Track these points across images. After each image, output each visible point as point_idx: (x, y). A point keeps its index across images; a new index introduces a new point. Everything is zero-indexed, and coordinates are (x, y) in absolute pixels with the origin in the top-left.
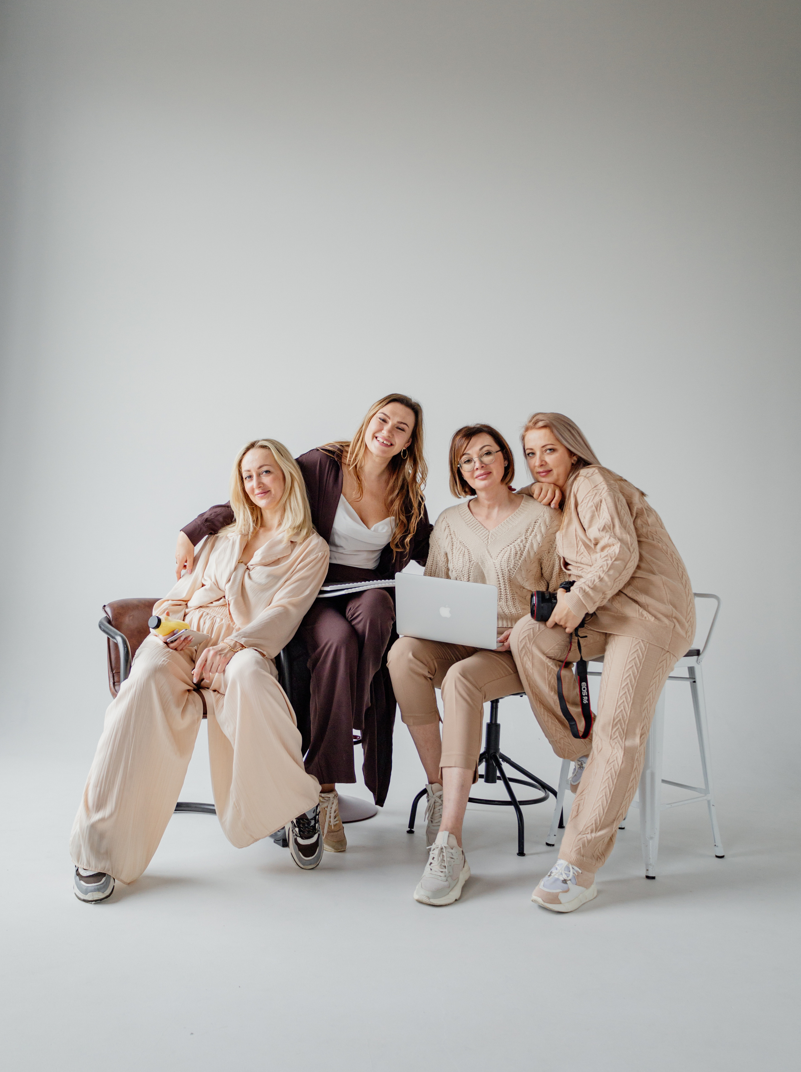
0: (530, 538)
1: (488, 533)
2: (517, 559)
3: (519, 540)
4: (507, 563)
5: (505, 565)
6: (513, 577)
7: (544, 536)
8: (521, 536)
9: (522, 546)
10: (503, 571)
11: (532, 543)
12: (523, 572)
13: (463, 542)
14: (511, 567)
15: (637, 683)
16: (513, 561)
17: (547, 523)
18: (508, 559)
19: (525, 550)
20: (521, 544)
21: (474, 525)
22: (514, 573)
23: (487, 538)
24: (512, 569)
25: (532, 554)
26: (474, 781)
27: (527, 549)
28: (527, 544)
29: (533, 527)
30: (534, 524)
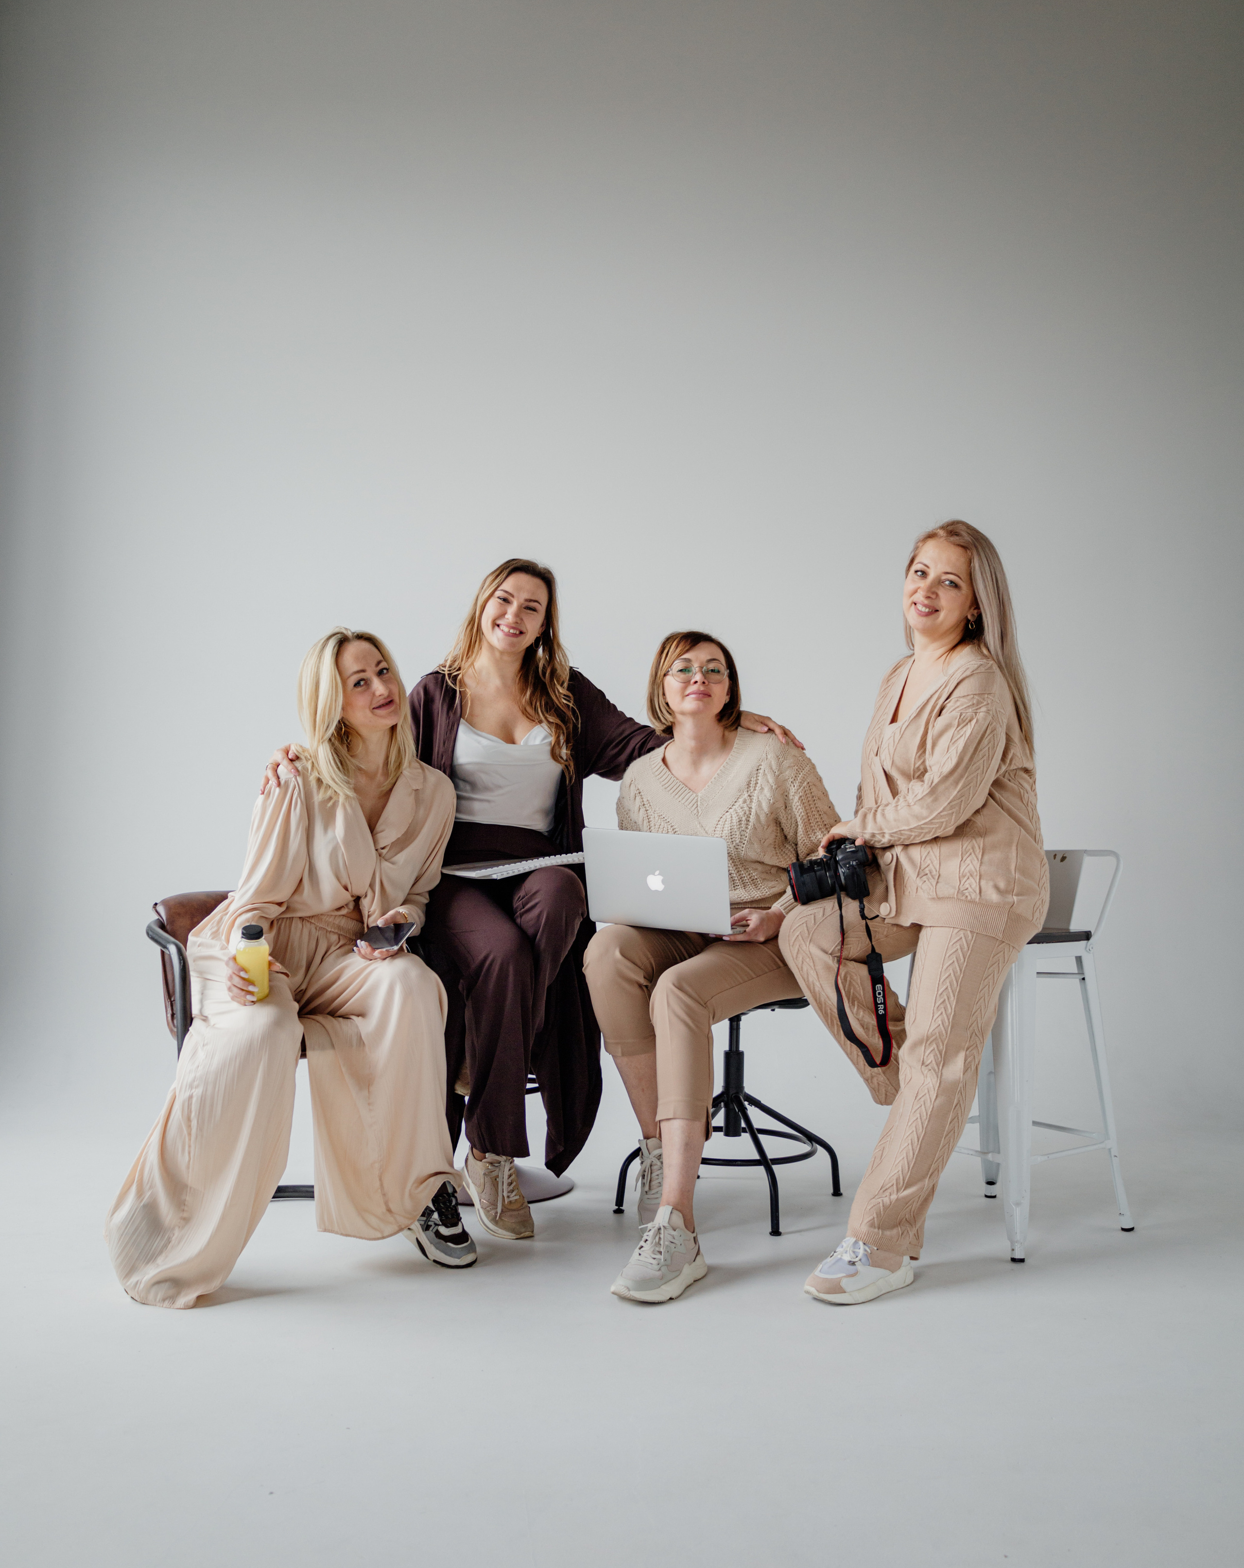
0: (755, 795)
1: (696, 798)
2: (743, 829)
3: (741, 800)
4: (730, 837)
6: (742, 854)
7: (773, 787)
8: (742, 794)
9: (746, 808)
11: (759, 802)
12: (756, 846)
13: (663, 816)
14: (738, 842)
15: (960, 986)
16: (738, 833)
17: (774, 767)
18: (730, 831)
19: (752, 813)
20: (745, 805)
21: (675, 788)
22: (743, 849)
23: (695, 806)
24: (739, 844)
25: (763, 818)
26: (707, 1137)
27: (753, 811)
28: (753, 804)
29: (755, 778)
30: (756, 772)
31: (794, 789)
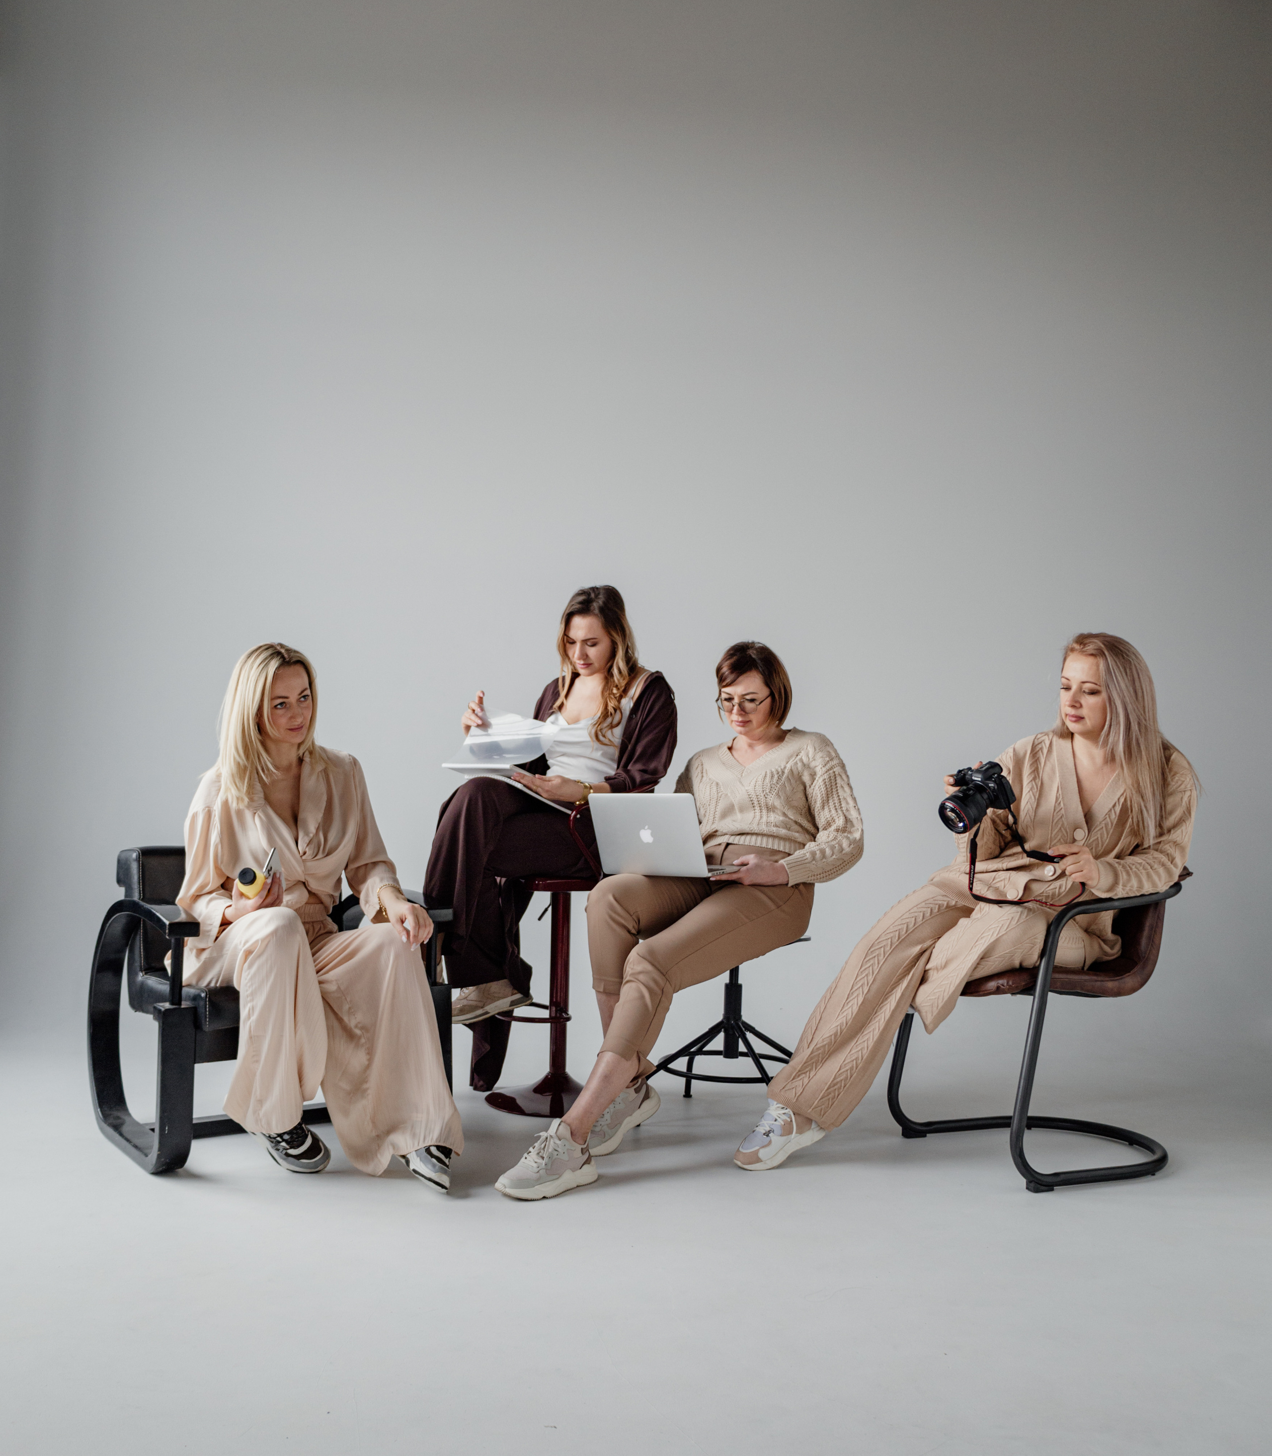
1: (743, 770)
5: (760, 789)
10: (758, 797)
14: (767, 791)
18: (763, 782)
24: (769, 794)
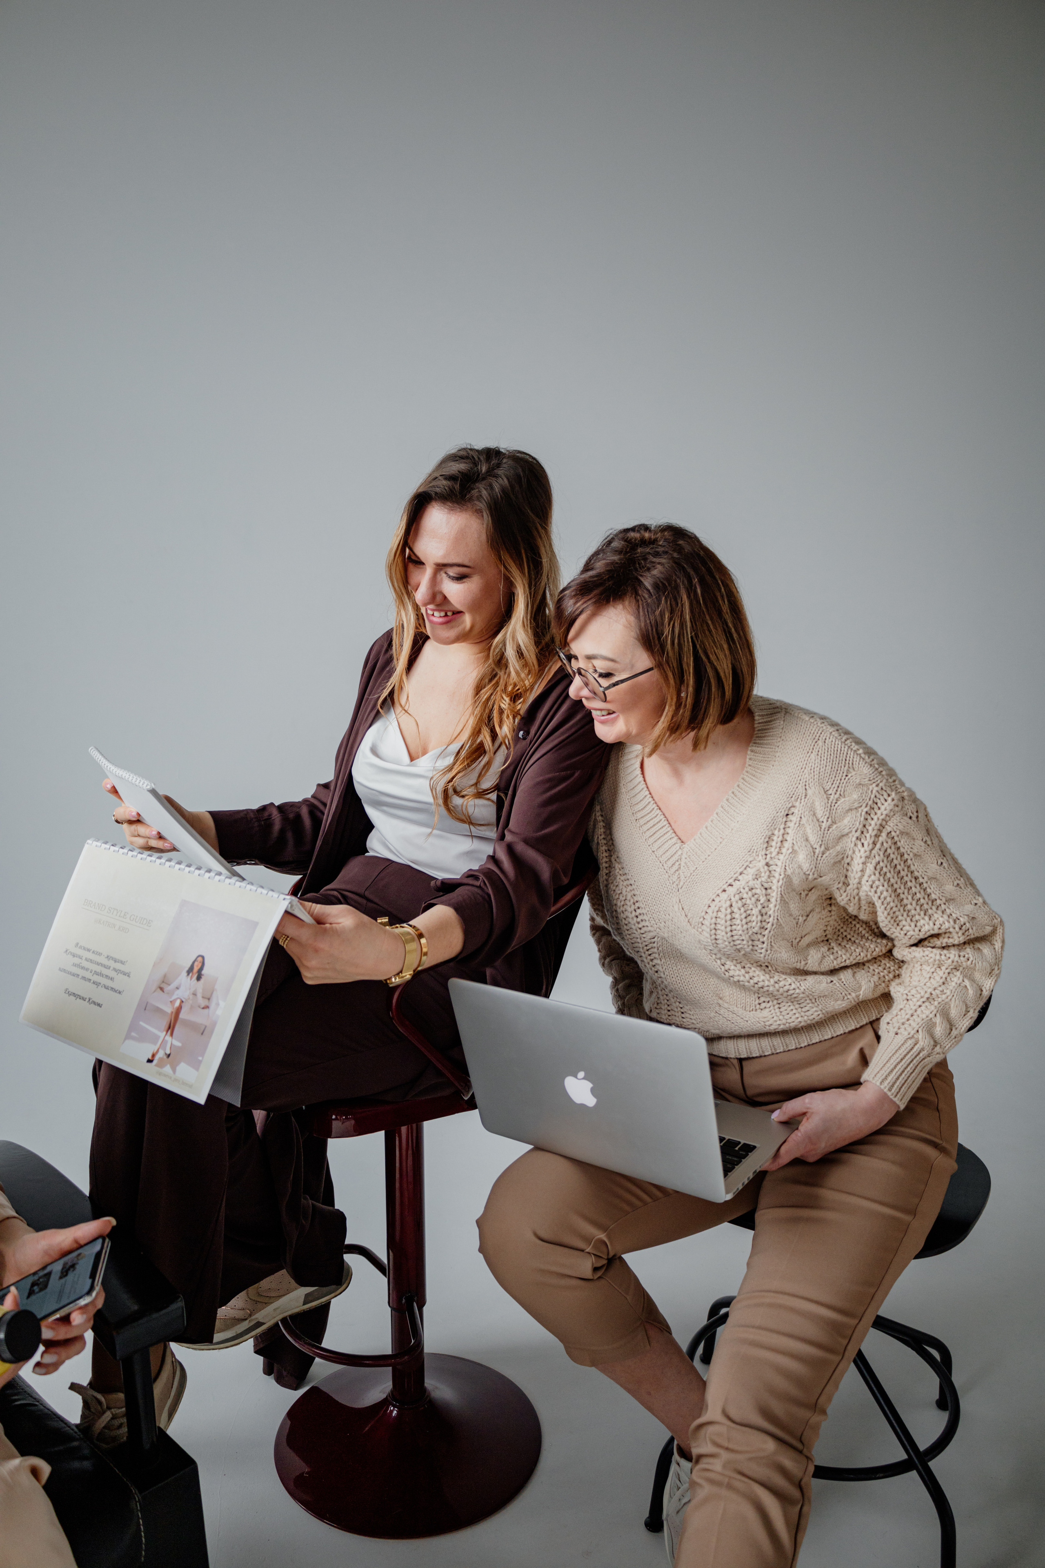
0: (779, 863)
3: (751, 872)
8: (753, 861)
9: (761, 890)
19: (773, 900)
20: (757, 884)
28: (774, 880)
29: (782, 831)
30: (785, 819)
31: (862, 850)
